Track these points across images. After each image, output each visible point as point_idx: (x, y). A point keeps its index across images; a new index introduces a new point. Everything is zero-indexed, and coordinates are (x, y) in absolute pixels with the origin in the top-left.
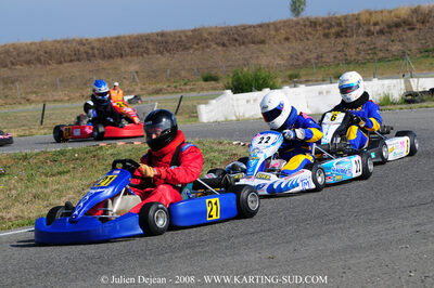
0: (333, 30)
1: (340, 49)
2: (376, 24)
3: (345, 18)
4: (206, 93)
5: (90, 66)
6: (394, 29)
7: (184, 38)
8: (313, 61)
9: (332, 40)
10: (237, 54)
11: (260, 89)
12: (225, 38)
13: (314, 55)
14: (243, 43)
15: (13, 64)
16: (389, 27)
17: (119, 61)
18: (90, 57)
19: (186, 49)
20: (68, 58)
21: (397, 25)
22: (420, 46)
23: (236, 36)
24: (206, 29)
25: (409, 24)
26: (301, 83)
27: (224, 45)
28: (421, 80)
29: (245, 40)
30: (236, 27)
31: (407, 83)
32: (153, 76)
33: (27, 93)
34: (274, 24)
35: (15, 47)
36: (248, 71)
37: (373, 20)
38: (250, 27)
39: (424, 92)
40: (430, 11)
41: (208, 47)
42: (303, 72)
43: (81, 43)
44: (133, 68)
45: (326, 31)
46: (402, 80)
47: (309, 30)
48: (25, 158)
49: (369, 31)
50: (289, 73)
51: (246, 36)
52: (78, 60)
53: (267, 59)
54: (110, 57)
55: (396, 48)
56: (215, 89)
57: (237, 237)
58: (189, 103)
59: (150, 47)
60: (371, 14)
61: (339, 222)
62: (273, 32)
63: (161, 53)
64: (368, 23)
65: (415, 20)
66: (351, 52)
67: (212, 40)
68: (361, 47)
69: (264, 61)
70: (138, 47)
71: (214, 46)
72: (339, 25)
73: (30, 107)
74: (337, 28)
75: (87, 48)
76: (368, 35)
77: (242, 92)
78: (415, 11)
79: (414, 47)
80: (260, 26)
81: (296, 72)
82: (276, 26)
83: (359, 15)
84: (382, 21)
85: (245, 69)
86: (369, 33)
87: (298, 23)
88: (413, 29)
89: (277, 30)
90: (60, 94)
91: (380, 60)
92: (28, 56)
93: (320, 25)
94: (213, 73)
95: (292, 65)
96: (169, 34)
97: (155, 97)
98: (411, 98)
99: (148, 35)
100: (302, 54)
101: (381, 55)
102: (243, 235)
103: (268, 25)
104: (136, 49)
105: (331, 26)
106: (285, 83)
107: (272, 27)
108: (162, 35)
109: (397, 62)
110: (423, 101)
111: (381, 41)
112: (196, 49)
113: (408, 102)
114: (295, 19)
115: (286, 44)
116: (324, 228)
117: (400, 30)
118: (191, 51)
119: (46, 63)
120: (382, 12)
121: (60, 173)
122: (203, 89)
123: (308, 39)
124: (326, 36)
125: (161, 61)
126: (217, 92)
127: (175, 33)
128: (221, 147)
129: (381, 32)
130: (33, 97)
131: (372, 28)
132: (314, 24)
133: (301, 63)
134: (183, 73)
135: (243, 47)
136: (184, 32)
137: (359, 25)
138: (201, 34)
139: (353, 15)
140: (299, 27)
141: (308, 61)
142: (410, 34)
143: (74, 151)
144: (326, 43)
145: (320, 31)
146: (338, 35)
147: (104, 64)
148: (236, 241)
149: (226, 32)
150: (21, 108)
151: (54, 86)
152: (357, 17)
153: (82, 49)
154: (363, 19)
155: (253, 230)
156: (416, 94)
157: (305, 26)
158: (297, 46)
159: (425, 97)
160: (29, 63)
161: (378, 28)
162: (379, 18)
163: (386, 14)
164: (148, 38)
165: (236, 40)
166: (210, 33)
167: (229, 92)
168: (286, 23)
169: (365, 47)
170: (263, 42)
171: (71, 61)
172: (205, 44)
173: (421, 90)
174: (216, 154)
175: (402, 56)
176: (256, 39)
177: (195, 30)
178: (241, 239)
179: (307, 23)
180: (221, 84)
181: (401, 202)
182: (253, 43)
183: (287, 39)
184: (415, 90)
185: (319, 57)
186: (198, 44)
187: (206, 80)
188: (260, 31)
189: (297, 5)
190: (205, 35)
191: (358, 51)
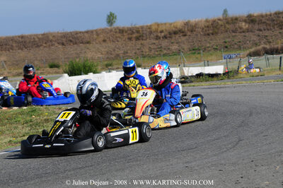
0: (134, 36)
1: (138, 47)
2: (162, 32)
3: (142, 27)
4: (51, 75)
6: (174, 35)
7: (37, 39)
8: (121, 55)
9: (134, 42)
10: (72, 50)
11: (86, 73)
12: (64, 40)
13: (122, 52)
14: (76, 43)
16: (170, 34)
19: (38, 46)
21: (175, 33)
22: (189, 46)
23: (71, 38)
24: (51, 34)
25: (183, 32)
26: (113, 69)
27: (63, 44)
28: (191, 68)
29: (77, 41)
30: (71, 33)
31: (182, 70)
34: (96, 31)
36: (79, 62)
37: (160, 29)
38: (80, 32)
39: (192, 76)
40: (196, 24)
41: (52, 45)
42: (114, 62)
44: (3, 58)
45: (130, 36)
46: (178, 69)
47: (118, 35)
49: (157, 36)
50: (106, 63)
51: (77, 38)
53: (92, 53)
55: (175, 47)
56: (57, 73)
57: (70, 171)
59: (14, 45)
60: (158, 25)
61: (137, 161)
62: (95, 36)
63: (22, 49)
64: (156, 31)
65: (186, 29)
66: (146, 50)
67: (55, 41)
68: (152, 46)
69: (89, 55)
70: (6, 45)
71: (56, 45)
72: (138, 32)
74: (136, 34)
76: (157, 39)
77: (75, 75)
78: (187, 24)
79: (186, 47)
80: (87, 32)
81: (110, 62)
82: (97, 32)
83: (151, 26)
84: (166, 30)
85: (77, 60)
86: (157, 38)
87: (111, 31)
88: (185, 35)
89: (98, 35)
91: (164, 55)
93: (126, 32)
94: (56, 62)
95: (108, 58)
96: (27, 37)
97: (17, 78)
98: (184, 80)
99: (13, 37)
100: (114, 50)
101: (165, 52)
102: (74, 169)
103: (92, 32)
104: (4, 47)
105: (133, 33)
106: (103, 69)
107: (94, 33)
108: (22, 37)
109: (175, 57)
110: (192, 82)
111: (165, 43)
112: (45, 47)
113: (182, 82)
114: (109, 28)
115: (104, 44)
116: (127, 164)
117: (177, 36)
118: (41, 48)
120: (165, 24)
122: (49, 73)
123: (118, 41)
124: (130, 39)
125: (21, 54)
126: (58, 75)
127: (30, 36)
129: (165, 37)
131: (159, 34)
132: (122, 31)
133: (113, 56)
134: (36, 62)
135: (75, 46)
136: (36, 35)
137: (151, 33)
138: (48, 37)
139: (147, 26)
140: (112, 33)
141: (118, 55)
142: (184, 39)
144: (130, 43)
145: (126, 36)
146: (137, 39)
148: (69, 173)
149: (65, 35)
152: (150, 27)
154: (153, 28)
155: (80, 166)
156: (187, 78)
157: (116, 32)
158: (111, 45)
159: (193, 79)
161: (163, 34)
162: (163, 28)
163: (167, 25)
164: (12, 39)
165: (71, 41)
166: (54, 36)
167: (66, 75)
168: (103, 31)
169: (155, 47)
170: (88, 43)
172: (50, 43)
173: (190, 75)
175: (179, 52)
176: (84, 40)
177: (44, 34)
178: (73, 172)
179: (118, 31)
180: (61, 70)
181: (177, 148)
182: (82, 43)
183: (104, 41)
184: (186, 75)
185: (125, 53)
186: (46, 43)
187: (51, 67)
188: (86, 35)
189: (111, 19)
190: (51, 38)
191: (150, 49)
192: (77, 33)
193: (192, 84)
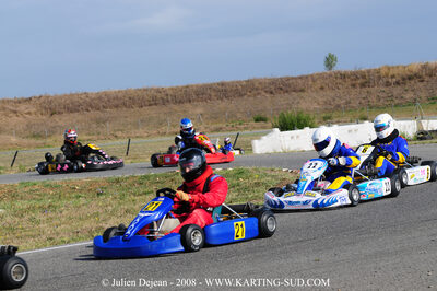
0: (359, 82)
1: (364, 96)
2: (393, 77)
3: (369, 71)
5: (165, 109)
6: (408, 81)
7: (240, 87)
8: (342, 106)
9: (358, 89)
10: (282, 100)
11: (301, 128)
12: (273, 87)
13: (344, 101)
14: (287, 91)
15: (104, 107)
16: (404, 79)
17: (188, 105)
18: (165, 102)
19: (241, 96)
20: (147, 103)
21: (410, 78)
22: (428, 95)
23: (281, 86)
24: (257, 80)
25: (420, 77)
26: (334, 123)
27: (271, 93)
28: (431, 121)
29: (289, 89)
30: (281, 79)
31: (419, 124)
32: (215, 117)
33: (115, 131)
34: (312, 76)
35: (106, 94)
36: (291, 113)
37: (391, 73)
38: (292, 78)
39: (432, 131)
41: (258, 94)
42: (334, 115)
43: (158, 91)
44: (199, 111)
45: (354, 82)
46: (415, 122)
47: (339, 81)
48: (118, 181)
49: (387, 82)
50: (324, 115)
51: (289, 85)
52: (156, 104)
53: (306, 104)
54: (180, 102)
55: (409, 96)
56: (265, 128)
57: (289, 244)
58: (245, 139)
59: (213, 94)
60: (389, 69)
62: (310, 83)
63: (222, 99)
64: (387, 75)
65: (424, 74)
66: (373, 99)
67: (262, 89)
68: (381, 95)
69: (303, 106)
70: (203, 94)
71: (263, 93)
72: (364, 77)
73: (118, 142)
74: (362, 80)
75: (163, 95)
76: (387, 86)
77: (287, 130)
78: (424, 67)
79: (423, 95)
80: (301, 78)
81: (328, 115)
82: (313, 78)
83: (380, 69)
84: (398, 75)
85: (289, 112)
86: (388, 84)
87: (330, 75)
88: (422, 81)
89: (314, 81)
90: (141, 131)
91: (396, 106)
92: (116, 102)
93: (349, 77)
94: (263, 115)
95: (326, 109)
96: (228, 84)
97: (216, 134)
98: (422, 136)
99: (211, 85)
100: (334, 100)
101: (397, 101)
103: (307, 77)
104: (201, 96)
105: (357, 78)
106: (321, 123)
107: (310, 78)
108: (222, 84)
109: (410, 107)
110: (432, 138)
111: (397, 91)
112: (249, 96)
113: (421, 139)
114: (328, 72)
115: (321, 92)
117: (412, 82)
118: (245, 97)
119: (130, 107)
120: (398, 67)
121: (145, 193)
122: (254, 128)
123: (339, 88)
124: (354, 86)
125: (222, 105)
126: (267, 130)
127: (233, 82)
128: (273, 173)
129: (397, 83)
130: (119, 134)
131: (390, 80)
132: (343, 76)
133: (333, 107)
134: (239, 115)
135: (286, 94)
136: (239, 82)
137: (380, 78)
138: (253, 84)
139: (375, 70)
140: (332, 78)
141: (338, 106)
142: (421, 85)
143: (156, 176)
144: (353, 91)
145: (349, 82)
146: (363, 85)
147: (176, 107)
149: (273, 82)
150: (110, 142)
151: (136, 126)
152: (378, 71)
153: (159, 95)
154: (383, 72)
156: (426, 133)
157: (336, 78)
158: (330, 94)
159: (433, 135)
160: (117, 106)
161: (394, 80)
162: (395, 72)
163: (400, 68)
164: (210, 87)
165: (281, 89)
166: (260, 83)
167: (277, 130)
168: (321, 76)
169: (385, 95)
170: (302, 90)
171: (150, 105)
172: (256, 92)
173: (430, 129)
174: (269, 179)
175: (414, 102)
176: (298, 88)
177: (248, 81)
179: (338, 75)
180: (269, 124)
182: (295, 91)
183: (322, 88)
184: (425, 129)
185: (348, 103)
186: (250, 92)
187: (257, 120)
188: (300, 81)
189: (330, 61)
190: (257, 85)
191: (379, 99)
192: (288, 79)
193: (433, 141)
